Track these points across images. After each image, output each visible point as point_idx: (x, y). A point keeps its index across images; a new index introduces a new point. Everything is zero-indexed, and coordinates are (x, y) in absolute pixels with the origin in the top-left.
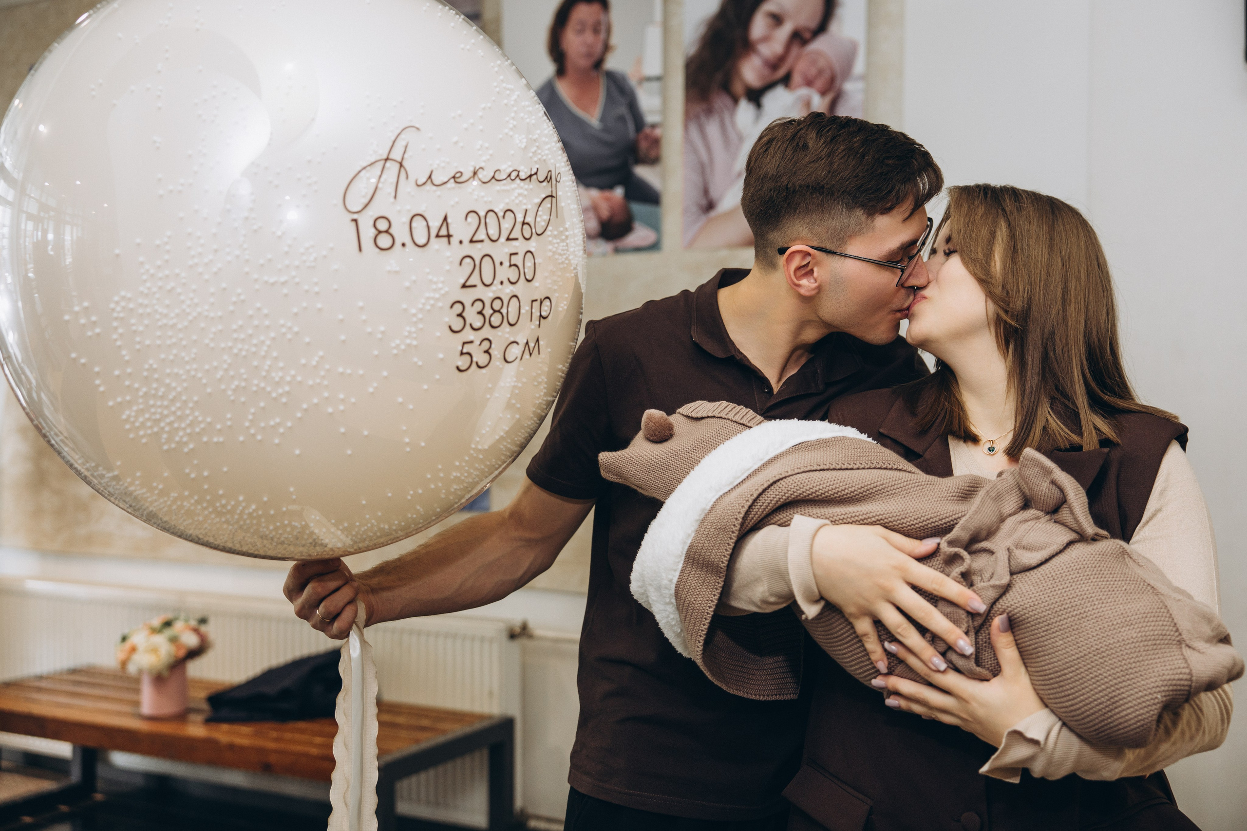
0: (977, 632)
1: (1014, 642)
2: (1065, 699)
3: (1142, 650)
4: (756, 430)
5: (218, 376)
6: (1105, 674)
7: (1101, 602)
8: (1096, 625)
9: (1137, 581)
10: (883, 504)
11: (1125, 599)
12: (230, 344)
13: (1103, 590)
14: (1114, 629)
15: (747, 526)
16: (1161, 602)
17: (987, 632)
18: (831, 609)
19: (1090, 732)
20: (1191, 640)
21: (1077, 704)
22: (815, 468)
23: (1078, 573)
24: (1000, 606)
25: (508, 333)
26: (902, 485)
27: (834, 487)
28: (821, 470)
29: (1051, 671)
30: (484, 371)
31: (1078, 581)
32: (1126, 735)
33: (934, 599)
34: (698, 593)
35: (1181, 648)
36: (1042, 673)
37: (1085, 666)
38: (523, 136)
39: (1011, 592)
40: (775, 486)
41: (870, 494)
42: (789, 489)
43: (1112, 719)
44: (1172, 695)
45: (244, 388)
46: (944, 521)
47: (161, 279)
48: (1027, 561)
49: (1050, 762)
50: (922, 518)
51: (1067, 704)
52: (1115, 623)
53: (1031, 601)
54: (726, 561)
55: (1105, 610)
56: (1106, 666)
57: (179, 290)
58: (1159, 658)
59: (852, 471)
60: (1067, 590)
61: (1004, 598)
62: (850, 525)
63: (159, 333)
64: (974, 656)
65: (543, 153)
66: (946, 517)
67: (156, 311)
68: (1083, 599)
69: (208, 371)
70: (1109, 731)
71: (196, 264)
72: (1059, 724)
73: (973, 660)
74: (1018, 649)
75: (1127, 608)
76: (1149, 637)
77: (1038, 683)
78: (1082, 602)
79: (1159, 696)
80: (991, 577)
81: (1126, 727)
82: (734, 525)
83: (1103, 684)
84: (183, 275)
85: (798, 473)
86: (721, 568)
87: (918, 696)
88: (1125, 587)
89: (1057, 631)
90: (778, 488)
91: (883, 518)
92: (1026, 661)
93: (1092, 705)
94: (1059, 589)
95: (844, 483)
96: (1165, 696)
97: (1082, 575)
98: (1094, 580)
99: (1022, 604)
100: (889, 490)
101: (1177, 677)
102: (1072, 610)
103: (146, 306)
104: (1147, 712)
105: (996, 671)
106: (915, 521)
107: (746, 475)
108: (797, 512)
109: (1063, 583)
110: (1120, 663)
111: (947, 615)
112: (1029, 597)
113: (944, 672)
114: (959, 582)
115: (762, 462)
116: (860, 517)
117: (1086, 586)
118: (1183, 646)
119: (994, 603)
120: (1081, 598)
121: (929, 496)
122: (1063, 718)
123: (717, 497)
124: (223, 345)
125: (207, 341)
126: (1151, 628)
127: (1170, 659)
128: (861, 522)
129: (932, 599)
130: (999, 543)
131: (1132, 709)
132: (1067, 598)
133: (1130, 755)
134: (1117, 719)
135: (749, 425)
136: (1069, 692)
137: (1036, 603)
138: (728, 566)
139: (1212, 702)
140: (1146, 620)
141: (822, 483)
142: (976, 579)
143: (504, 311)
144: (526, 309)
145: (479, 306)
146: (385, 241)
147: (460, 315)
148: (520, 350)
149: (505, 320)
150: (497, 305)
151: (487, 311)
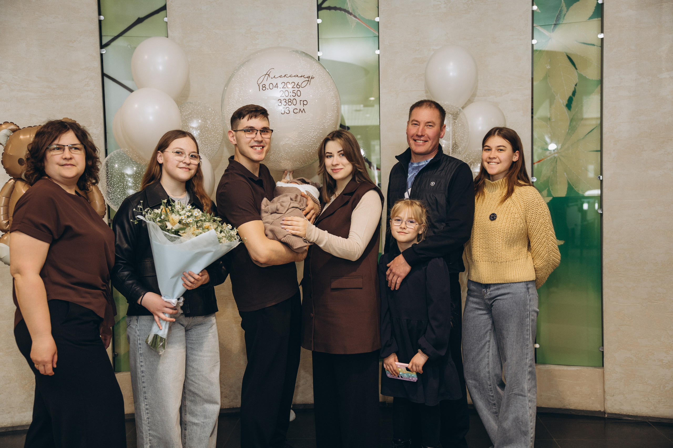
143: (292, 102)
144: (298, 102)
145: (285, 100)
146: (264, 89)
147: (280, 102)
148: (298, 111)
149: (292, 104)
150: (290, 100)
151: (287, 102)
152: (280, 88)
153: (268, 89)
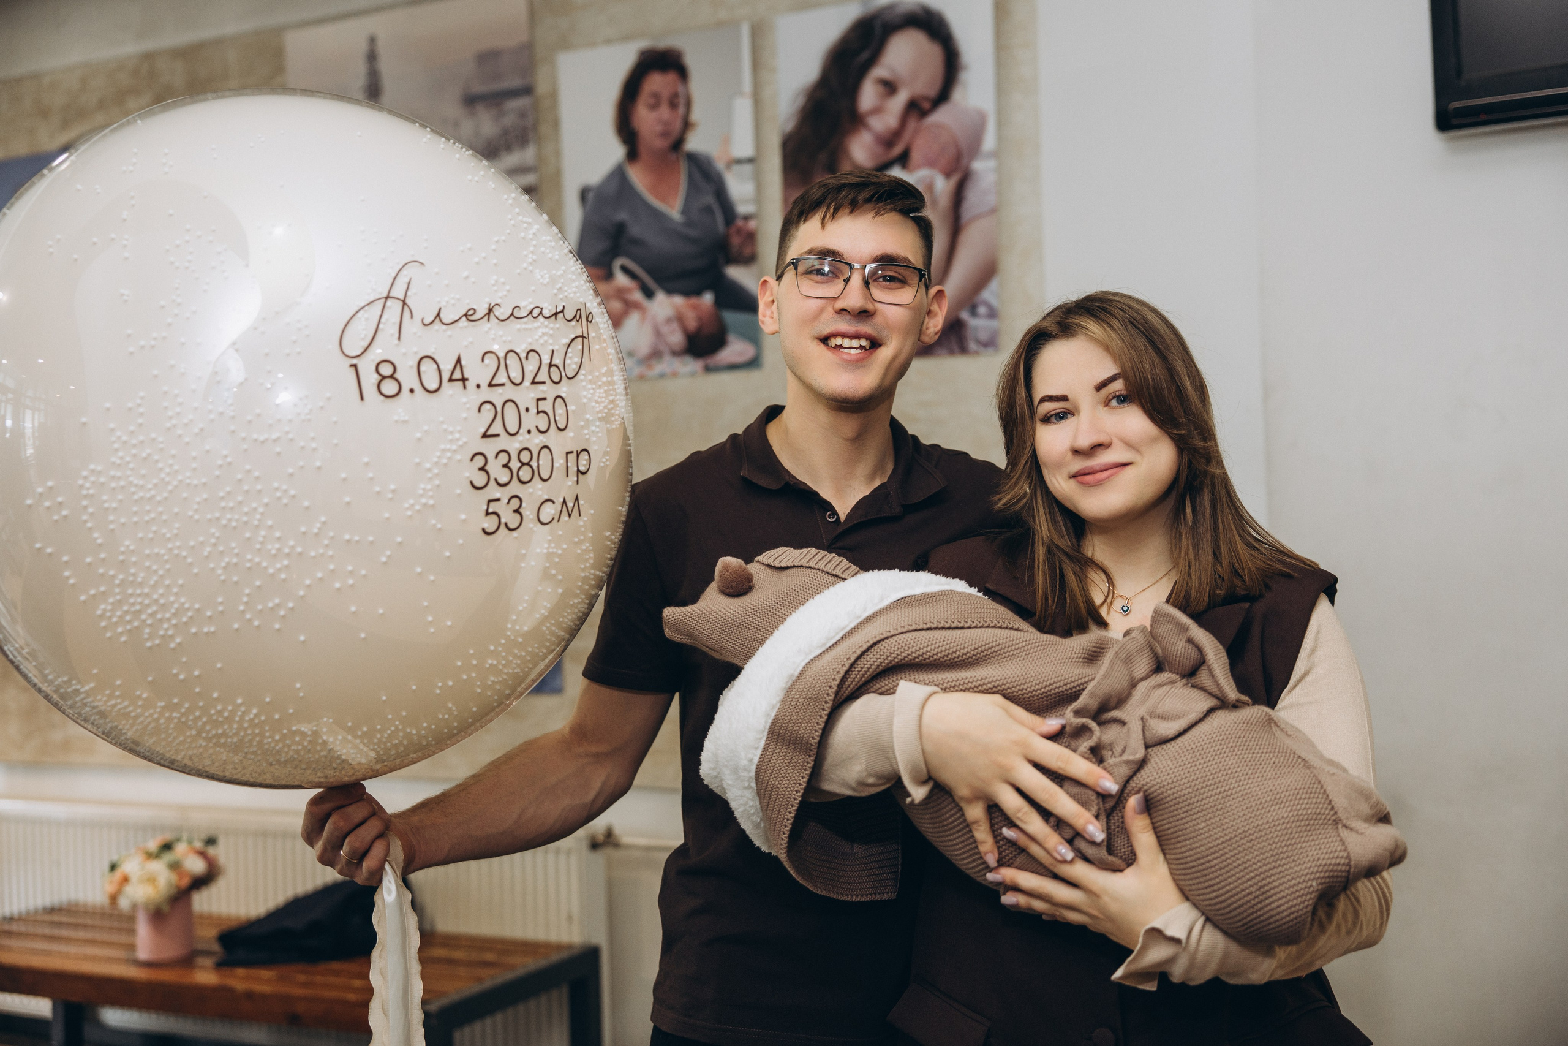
0: (1109, 815)
1: (1151, 826)
2: (1209, 890)
3: (1294, 831)
4: (852, 583)
5: (206, 553)
6: (1253, 860)
7: (1247, 777)
8: (1243, 804)
9: (1286, 752)
10: (1000, 669)
11: (1274, 773)
12: (217, 514)
13: (1250, 764)
14: (1263, 808)
15: (842, 695)
16: (1314, 776)
17: (1120, 815)
18: (940, 790)
19: (1237, 927)
20: (1347, 819)
21: (1222, 895)
22: (921, 627)
23: (1221, 744)
24: (1134, 785)
25: (541, 489)
26: (1020, 645)
27: (943, 649)
28: (928, 629)
29: (1193, 858)
30: (515, 534)
31: (1220, 754)
32: (1277, 929)
33: (1058, 778)
34: (783, 775)
35: (1337, 828)
36: (1182, 861)
37: (1230, 851)
38: (545, 272)
39: (1146, 768)
40: (876, 647)
41: (985, 656)
42: (892, 651)
43: (1262, 911)
44: (1329, 882)
45: (236, 564)
46: (1069, 686)
47: (134, 446)
48: (1163, 732)
49: (1192, 964)
50: (1045, 683)
51: (1211, 896)
52: (1263, 801)
53: (1168, 777)
54: (818, 736)
55: (1252, 786)
56: (1255, 850)
57: (156, 457)
58: (1313, 840)
59: (963, 631)
60: (1210, 764)
61: (1139, 775)
62: (962, 693)
63: (135, 509)
64: (1105, 843)
65: (570, 291)
66: (1072, 682)
67: (131, 483)
68: (1227, 774)
69: (193, 547)
70: (1259, 926)
71: (175, 426)
72: (1202, 920)
73: (1105, 848)
74: (1156, 833)
75: (1276, 784)
76: (1302, 817)
77: (1178, 872)
78: (1227, 778)
79: (1314, 884)
80: (1124, 751)
81: (1278, 921)
82: (828, 694)
83: (1252, 871)
84: (160, 439)
85: (902, 633)
86: (812, 745)
87: (1041, 890)
88: (1273, 760)
89: (1198, 812)
90: (879, 650)
91: (1000, 684)
92: (1164, 847)
93: (1239, 895)
94: (1200, 764)
95: (955, 644)
96: (1321, 884)
97: (1225, 747)
98: (1239, 753)
99: (1159, 781)
100: (1006, 651)
101: (1333, 861)
102: (1215, 787)
103: (119, 478)
104: (1301, 903)
105: (1130, 859)
106: (1037, 686)
107: (841, 634)
108: (901, 678)
109: (1205, 756)
110: (1269, 847)
111: (1073, 797)
112: (1166, 773)
113: (1071, 862)
114: (1087, 759)
115: (859, 620)
116: (974, 683)
117: (1230, 760)
118: (1340, 826)
119: (1127, 782)
120: (1225, 773)
121: (1052, 657)
122: (1206, 912)
123: (807, 661)
124: (209, 516)
125: (190, 513)
126: (1303, 806)
127: (1326, 841)
128: (975, 689)
129: (1056, 778)
130: (1131, 712)
131: (1284, 900)
132: (1209, 774)
133: (1282, 953)
134: (1268, 912)
135: (843, 576)
136: (1214, 882)
137: (1175, 780)
138: (820, 742)
139: (1369, 890)
140: (1298, 797)
141: (929, 644)
142: (1106, 754)
143: (534, 464)
144: (559, 462)
145: (503, 458)
146: (389, 387)
147: (482, 469)
148: (557, 512)
149: (535, 473)
150: (525, 457)
151: (515, 465)
152: (478, 386)
153: (412, 391)
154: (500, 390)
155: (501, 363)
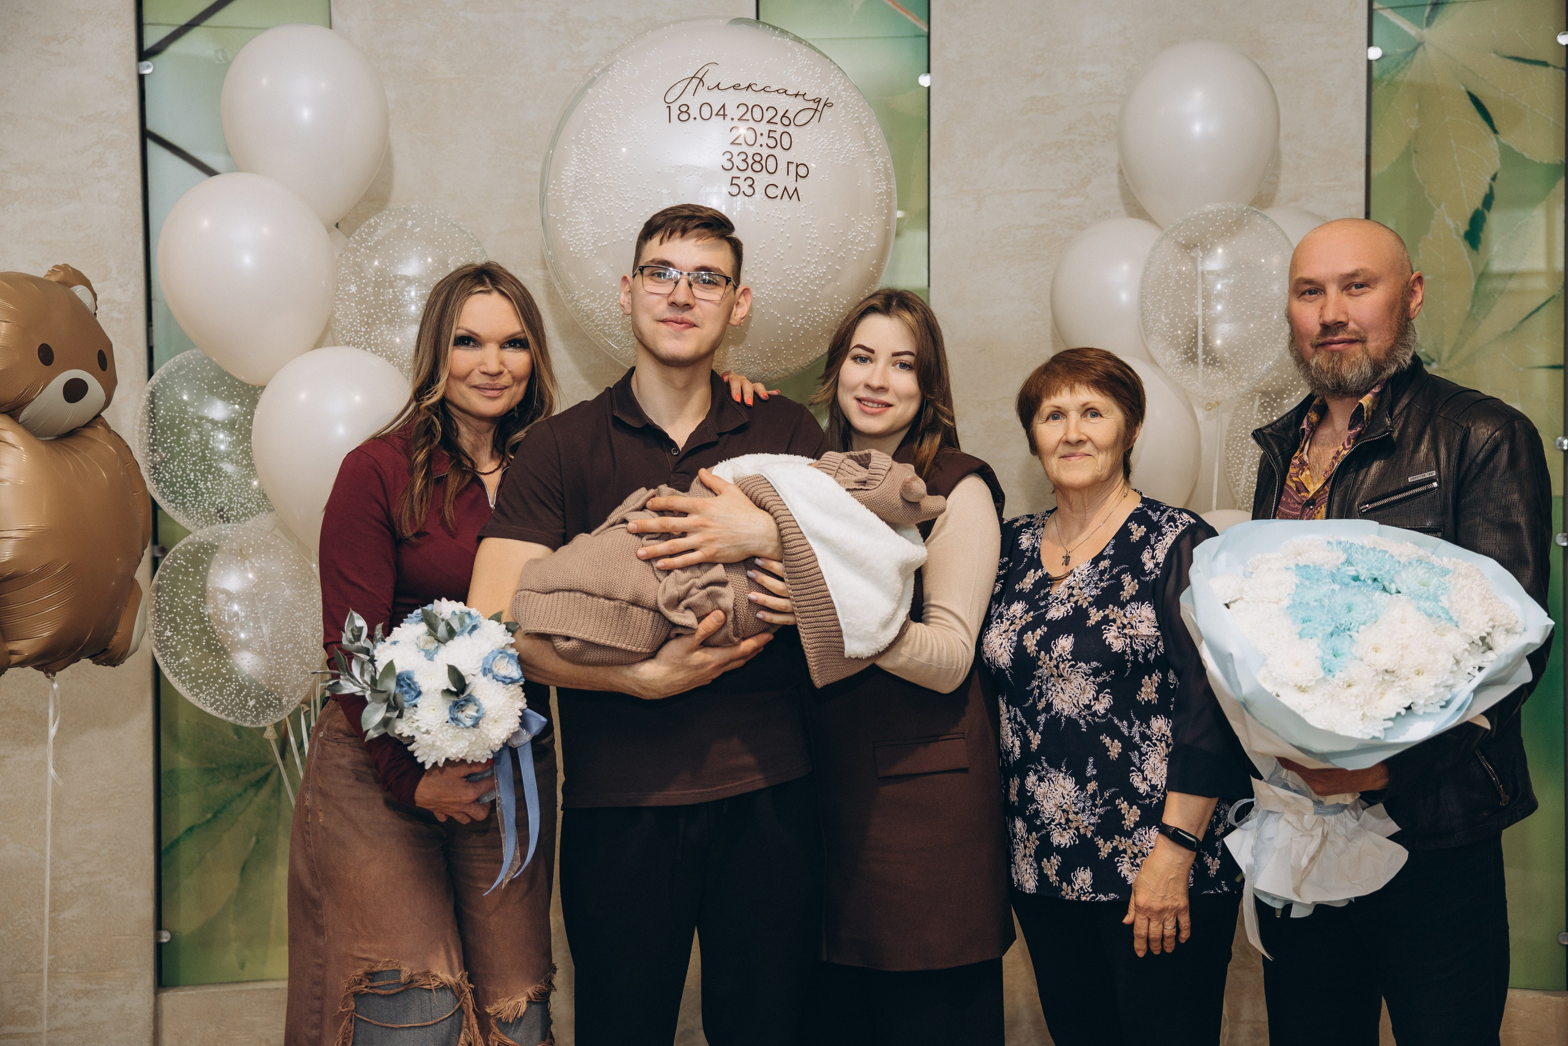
25: (768, 178)
143: (763, 162)
144: (782, 166)
145: (743, 157)
146: (684, 117)
147: (730, 160)
148: (779, 192)
149: (764, 168)
150: (757, 158)
151: (750, 161)
152: (732, 119)
153: (695, 118)
154: (746, 122)
155: (749, 109)
